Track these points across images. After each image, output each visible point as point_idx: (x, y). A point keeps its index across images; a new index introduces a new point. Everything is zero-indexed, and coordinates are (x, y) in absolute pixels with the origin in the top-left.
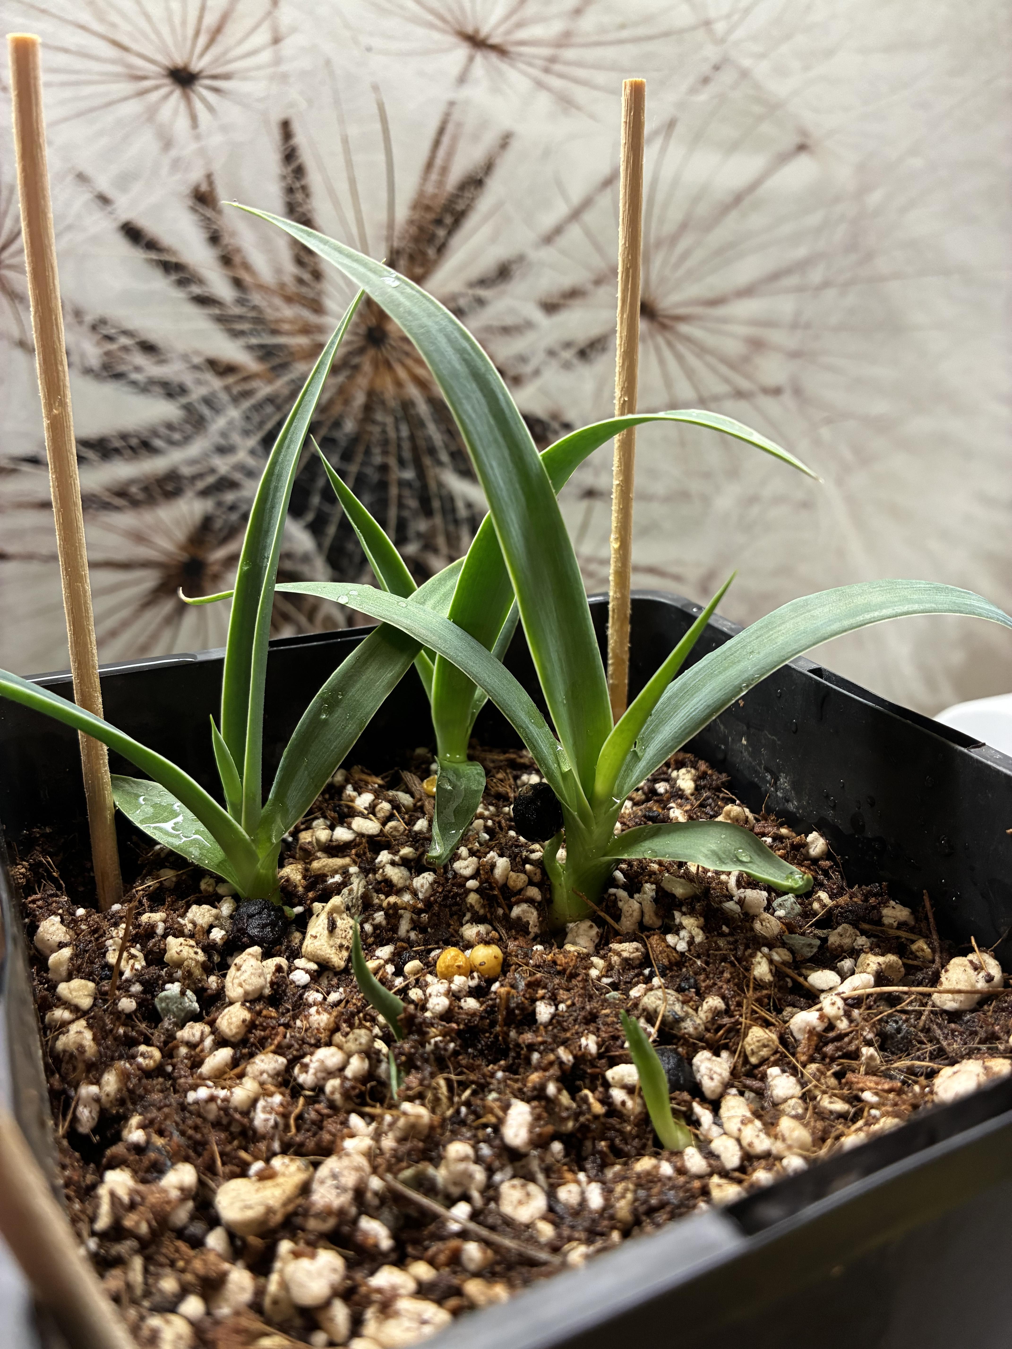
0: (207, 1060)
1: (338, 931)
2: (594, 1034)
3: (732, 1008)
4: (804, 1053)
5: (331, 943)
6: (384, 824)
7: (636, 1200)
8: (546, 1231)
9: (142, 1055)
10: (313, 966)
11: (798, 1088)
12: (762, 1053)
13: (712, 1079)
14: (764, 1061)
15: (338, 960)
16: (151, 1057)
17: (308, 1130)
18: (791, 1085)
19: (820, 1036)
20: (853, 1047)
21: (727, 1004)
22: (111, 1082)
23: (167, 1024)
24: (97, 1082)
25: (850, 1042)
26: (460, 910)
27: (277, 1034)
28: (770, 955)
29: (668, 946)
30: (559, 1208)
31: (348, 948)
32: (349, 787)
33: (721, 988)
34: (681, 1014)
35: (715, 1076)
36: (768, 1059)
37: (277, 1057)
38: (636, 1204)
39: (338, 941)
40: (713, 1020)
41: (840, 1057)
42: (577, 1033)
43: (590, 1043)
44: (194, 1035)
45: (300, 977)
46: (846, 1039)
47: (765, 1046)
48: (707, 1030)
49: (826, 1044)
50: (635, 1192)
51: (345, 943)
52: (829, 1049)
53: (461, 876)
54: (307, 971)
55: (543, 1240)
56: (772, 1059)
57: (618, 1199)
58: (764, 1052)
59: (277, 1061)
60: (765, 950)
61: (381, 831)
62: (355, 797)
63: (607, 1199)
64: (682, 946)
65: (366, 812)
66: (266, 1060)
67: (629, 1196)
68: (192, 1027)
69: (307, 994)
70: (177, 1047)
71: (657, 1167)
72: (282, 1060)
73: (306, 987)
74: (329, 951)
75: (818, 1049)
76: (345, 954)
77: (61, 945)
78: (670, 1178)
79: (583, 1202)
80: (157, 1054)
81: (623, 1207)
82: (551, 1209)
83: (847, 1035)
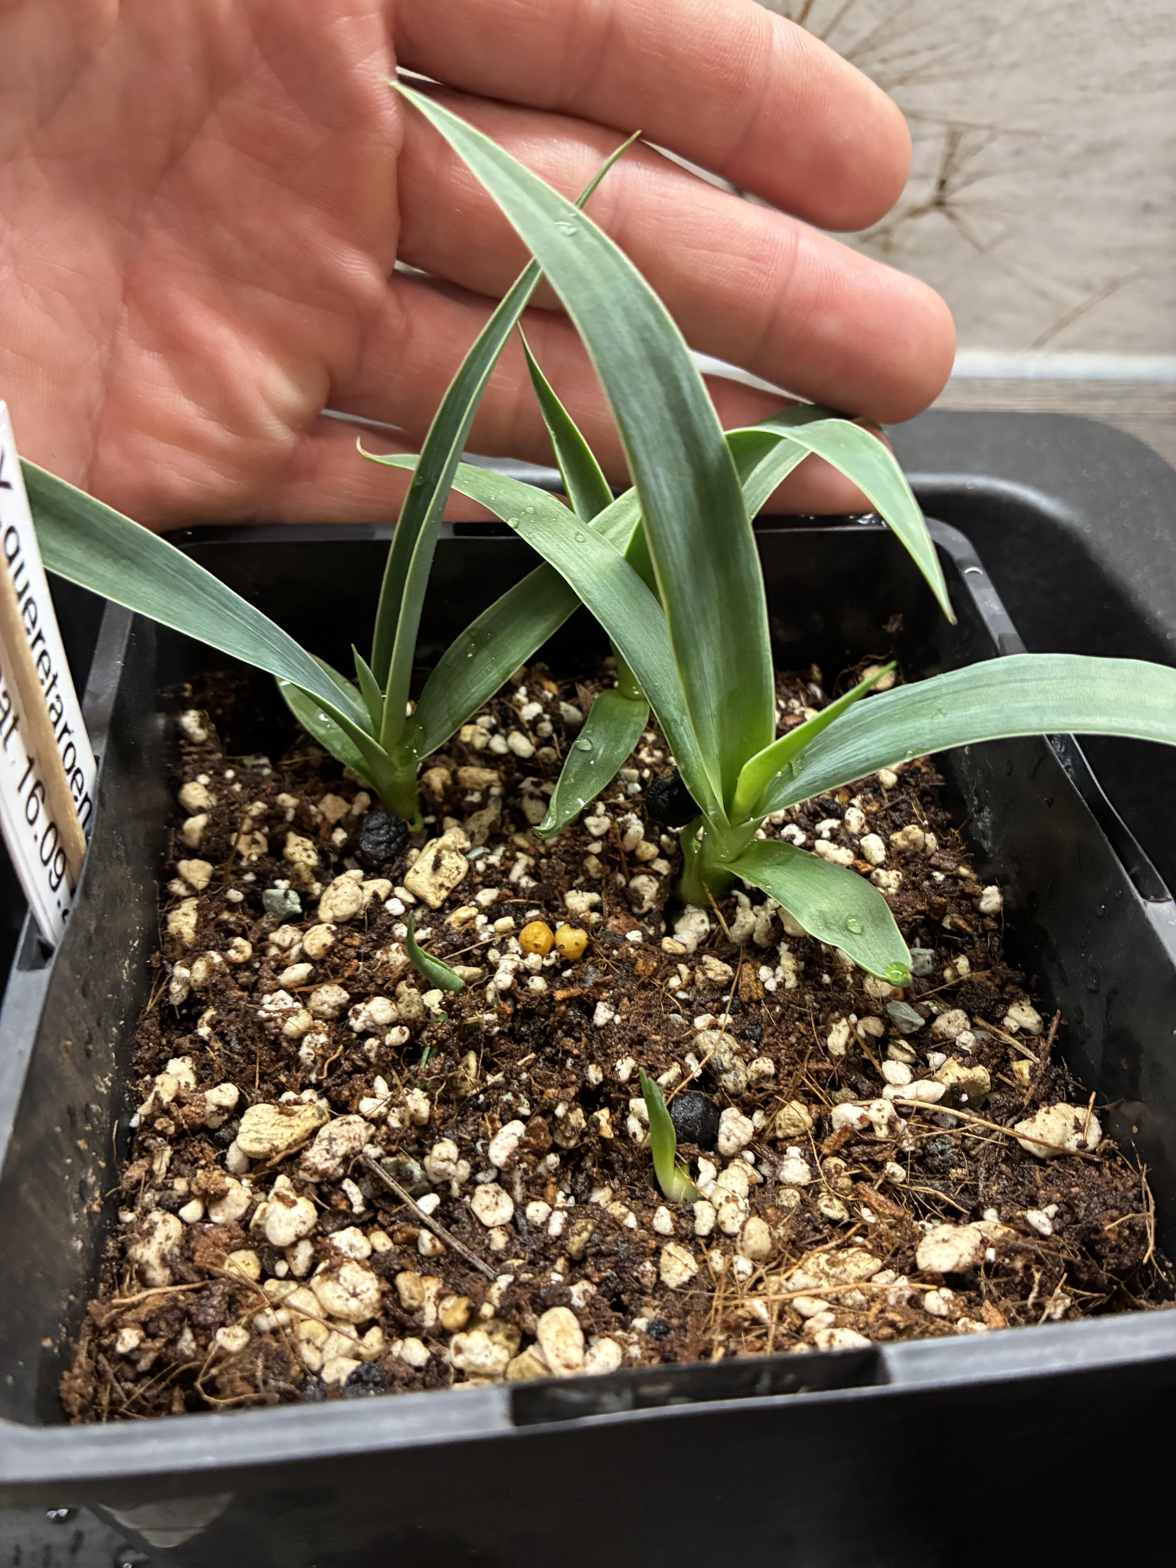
0: (287, 970)
1: (443, 869)
2: (633, 1058)
3: (781, 1076)
4: (829, 1147)
5: (433, 881)
6: (538, 747)
7: (589, 1241)
8: (499, 1240)
9: (236, 948)
10: (411, 899)
11: (808, 1177)
12: (788, 1131)
13: (728, 1139)
14: (788, 1138)
15: (435, 899)
16: (242, 952)
17: (339, 1077)
18: (801, 1172)
19: (854, 1134)
20: (879, 1158)
21: (777, 1069)
22: (200, 970)
23: (264, 923)
24: (189, 967)
25: (881, 1152)
26: (575, 871)
27: (350, 966)
28: (856, 1025)
29: (757, 979)
30: (522, 1222)
31: (448, 888)
32: (523, 690)
33: (780, 1050)
34: (726, 1065)
35: (733, 1138)
36: (793, 1138)
37: (341, 990)
38: (589, 1244)
39: (440, 880)
40: (758, 1081)
41: (864, 1162)
42: (618, 1052)
43: (624, 1068)
44: (284, 940)
45: (395, 907)
46: (877, 1148)
47: (794, 1126)
48: (749, 1087)
49: (857, 1144)
50: (592, 1233)
51: (447, 884)
52: (857, 1150)
53: (590, 834)
54: (403, 903)
55: (494, 1247)
56: (798, 1139)
57: (574, 1234)
58: (792, 1131)
59: (340, 995)
60: (853, 1018)
61: (534, 754)
62: (524, 704)
63: (565, 1230)
64: (771, 985)
65: (527, 726)
66: (330, 993)
67: (585, 1235)
68: (285, 932)
69: (396, 926)
70: (268, 947)
71: (625, 1216)
72: (345, 995)
73: (398, 918)
74: (427, 889)
75: (847, 1145)
76: (444, 894)
77: (201, 810)
78: (631, 1230)
79: (546, 1223)
80: (248, 950)
81: (575, 1244)
82: (514, 1221)
83: (881, 1143)
